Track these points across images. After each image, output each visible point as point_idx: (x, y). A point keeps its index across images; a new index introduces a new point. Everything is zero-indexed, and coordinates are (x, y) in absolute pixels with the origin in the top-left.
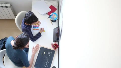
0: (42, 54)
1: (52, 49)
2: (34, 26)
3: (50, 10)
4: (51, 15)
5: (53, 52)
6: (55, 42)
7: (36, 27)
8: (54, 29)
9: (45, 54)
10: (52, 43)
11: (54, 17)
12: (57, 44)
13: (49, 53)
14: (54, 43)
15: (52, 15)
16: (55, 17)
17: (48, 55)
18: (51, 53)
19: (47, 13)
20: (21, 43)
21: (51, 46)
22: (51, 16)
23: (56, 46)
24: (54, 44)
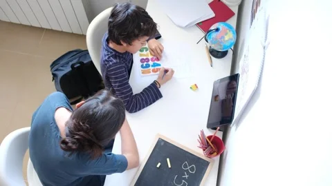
0: (159, 164)
1: (200, 152)
2: (142, 61)
3: (211, 14)
4: (212, 28)
5: (201, 166)
6: (215, 129)
7: (151, 63)
8: (215, 83)
9: (170, 166)
10: (202, 133)
11: (223, 37)
12: (221, 138)
13: (186, 166)
14: (208, 133)
15: (217, 30)
16: (227, 38)
17: (181, 173)
18: (192, 169)
19: (198, 24)
20: (91, 133)
21: (199, 144)
22: (214, 35)
23: (216, 146)
24: (210, 137)
